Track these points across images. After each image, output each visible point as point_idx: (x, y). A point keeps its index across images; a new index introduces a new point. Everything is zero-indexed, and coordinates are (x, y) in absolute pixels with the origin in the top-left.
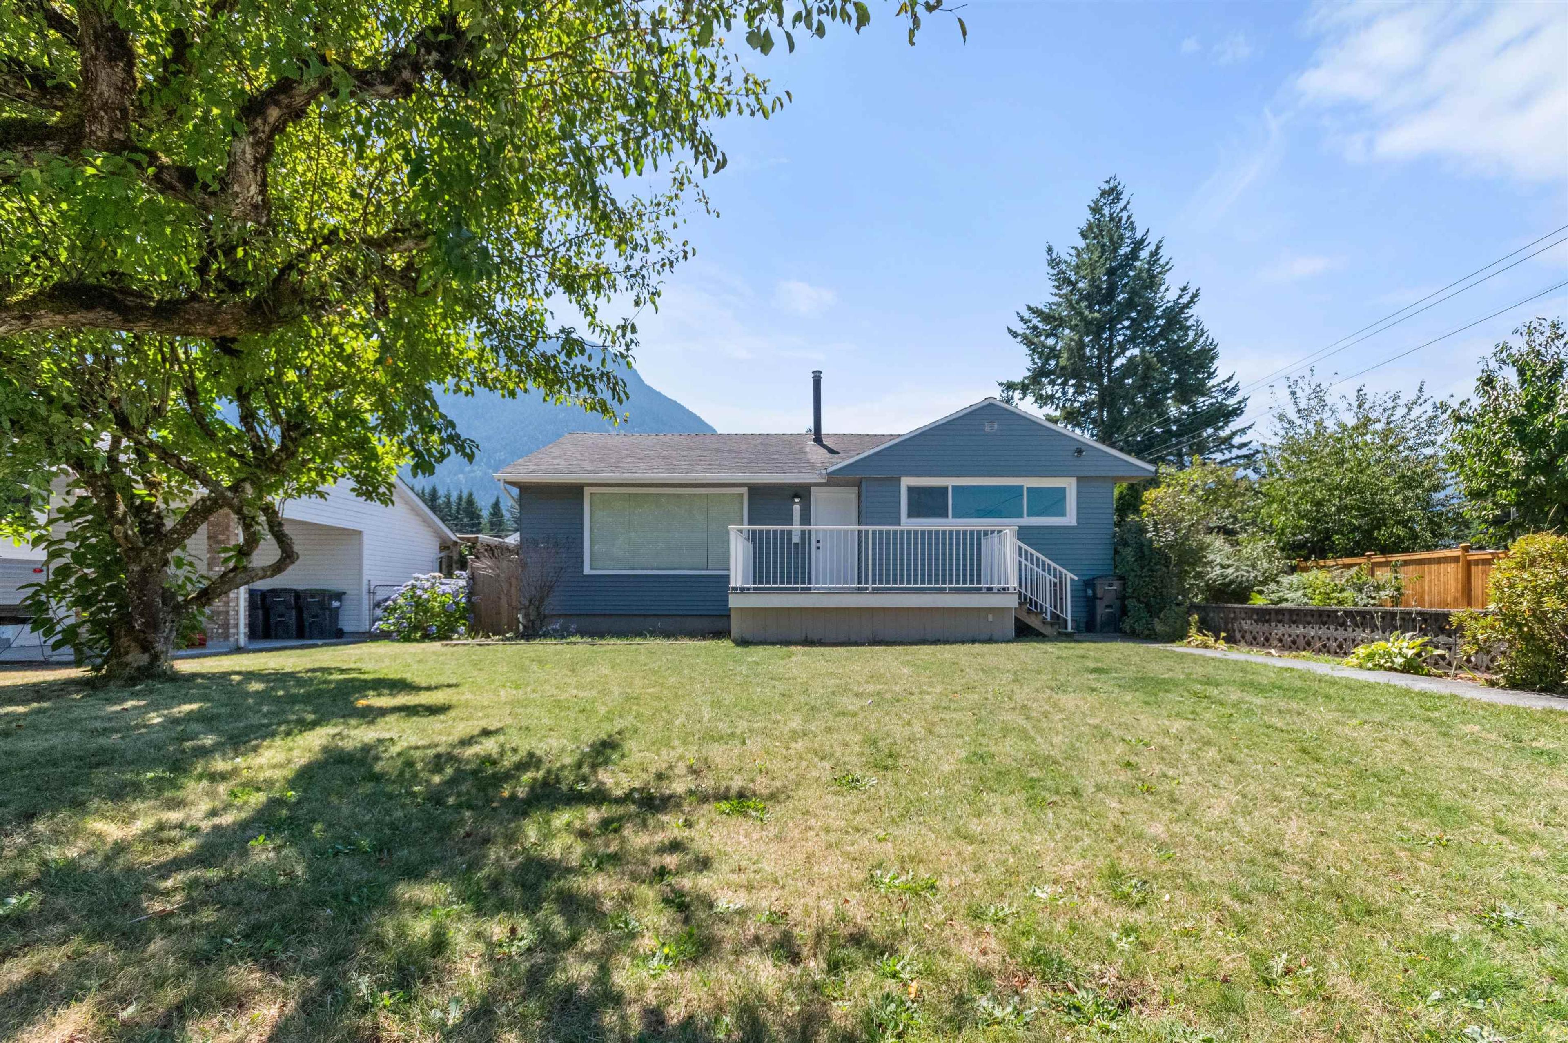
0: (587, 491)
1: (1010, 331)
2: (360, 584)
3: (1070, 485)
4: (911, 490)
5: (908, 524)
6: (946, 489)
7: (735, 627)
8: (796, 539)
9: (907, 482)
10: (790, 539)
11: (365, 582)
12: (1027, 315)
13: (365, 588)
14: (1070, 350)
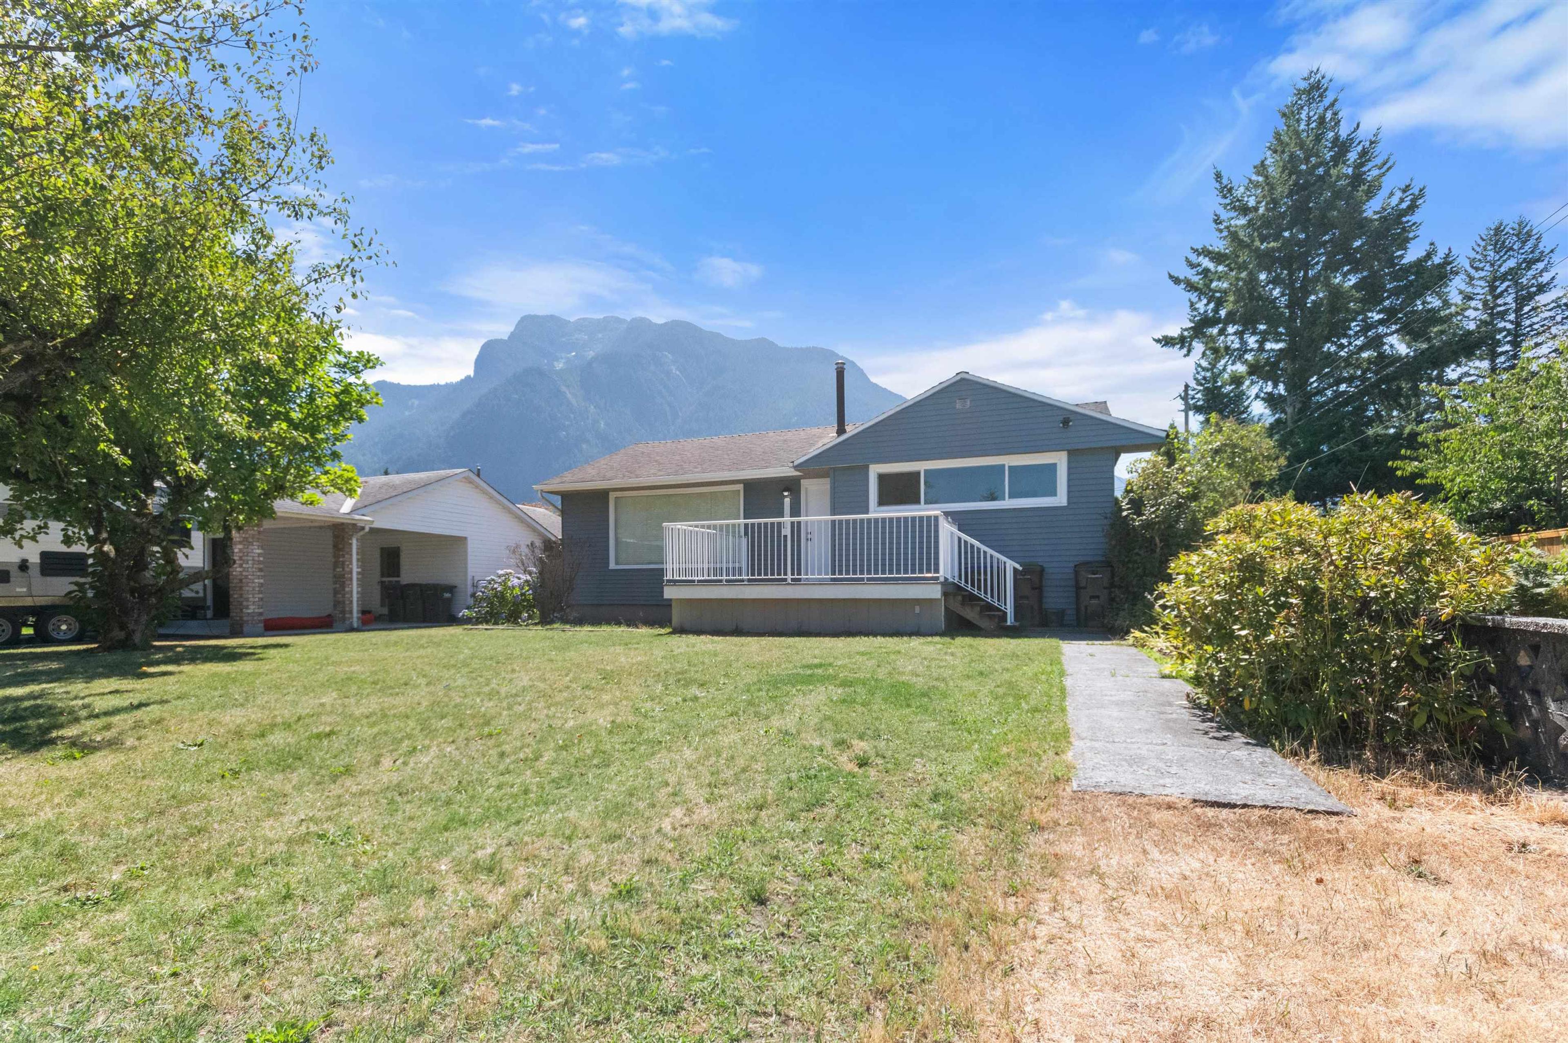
0: (612, 496)
1: (1171, 277)
2: (466, 580)
3: (1060, 460)
4: (882, 478)
5: (877, 512)
6: (918, 473)
7: (676, 618)
8: (787, 531)
9: (875, 470)
10: (779, 532)
11: (469, 578)
12: (1193, 258)
13: (469, 582)
14: (1238, 291)
